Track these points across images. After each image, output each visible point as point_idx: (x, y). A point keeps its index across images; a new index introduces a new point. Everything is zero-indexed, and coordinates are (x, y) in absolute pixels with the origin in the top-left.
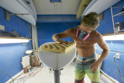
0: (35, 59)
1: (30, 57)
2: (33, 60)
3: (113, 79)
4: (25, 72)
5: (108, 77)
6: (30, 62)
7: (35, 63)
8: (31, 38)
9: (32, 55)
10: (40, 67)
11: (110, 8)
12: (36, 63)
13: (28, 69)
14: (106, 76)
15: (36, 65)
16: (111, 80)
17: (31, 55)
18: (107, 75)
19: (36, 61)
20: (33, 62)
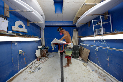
0: (44, 52)
1: (41, 50)
3: (95, 64)
4: (38, 60)
5: (92, 63)
6: (41, 54)
7: (43, 55)
8: (41, 37)
10: (47, 58)
11: (92, 21)
14: (91, 62)
16: (94, 64)
17: (41, 49)
19: (44, 54)
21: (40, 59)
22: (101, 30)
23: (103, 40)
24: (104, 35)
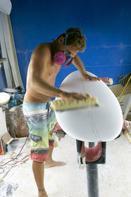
0: (19, 117)
2: (13, 119)
6: (7, 127)
7: (19, 127)
9: (10, 107)
12: (23, 128)
13: (7, 145)
15: (22, 133)
17: (7, 106)
19: (22, 123)
20: (15, 124)
21: (9, 147)
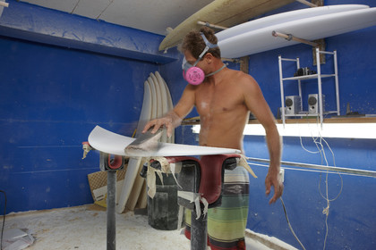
3: (266, 237)
16: (263, 241)
18: (252, 232)
22: (313, 102)
23: (318, 139)
24: (324, 122)
